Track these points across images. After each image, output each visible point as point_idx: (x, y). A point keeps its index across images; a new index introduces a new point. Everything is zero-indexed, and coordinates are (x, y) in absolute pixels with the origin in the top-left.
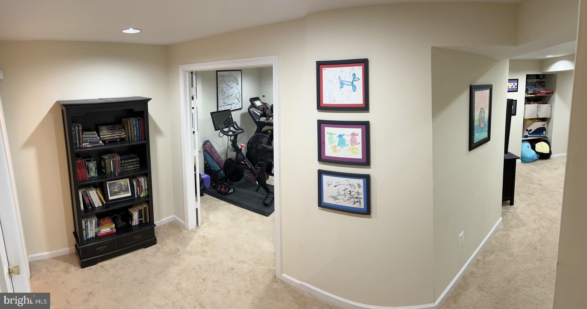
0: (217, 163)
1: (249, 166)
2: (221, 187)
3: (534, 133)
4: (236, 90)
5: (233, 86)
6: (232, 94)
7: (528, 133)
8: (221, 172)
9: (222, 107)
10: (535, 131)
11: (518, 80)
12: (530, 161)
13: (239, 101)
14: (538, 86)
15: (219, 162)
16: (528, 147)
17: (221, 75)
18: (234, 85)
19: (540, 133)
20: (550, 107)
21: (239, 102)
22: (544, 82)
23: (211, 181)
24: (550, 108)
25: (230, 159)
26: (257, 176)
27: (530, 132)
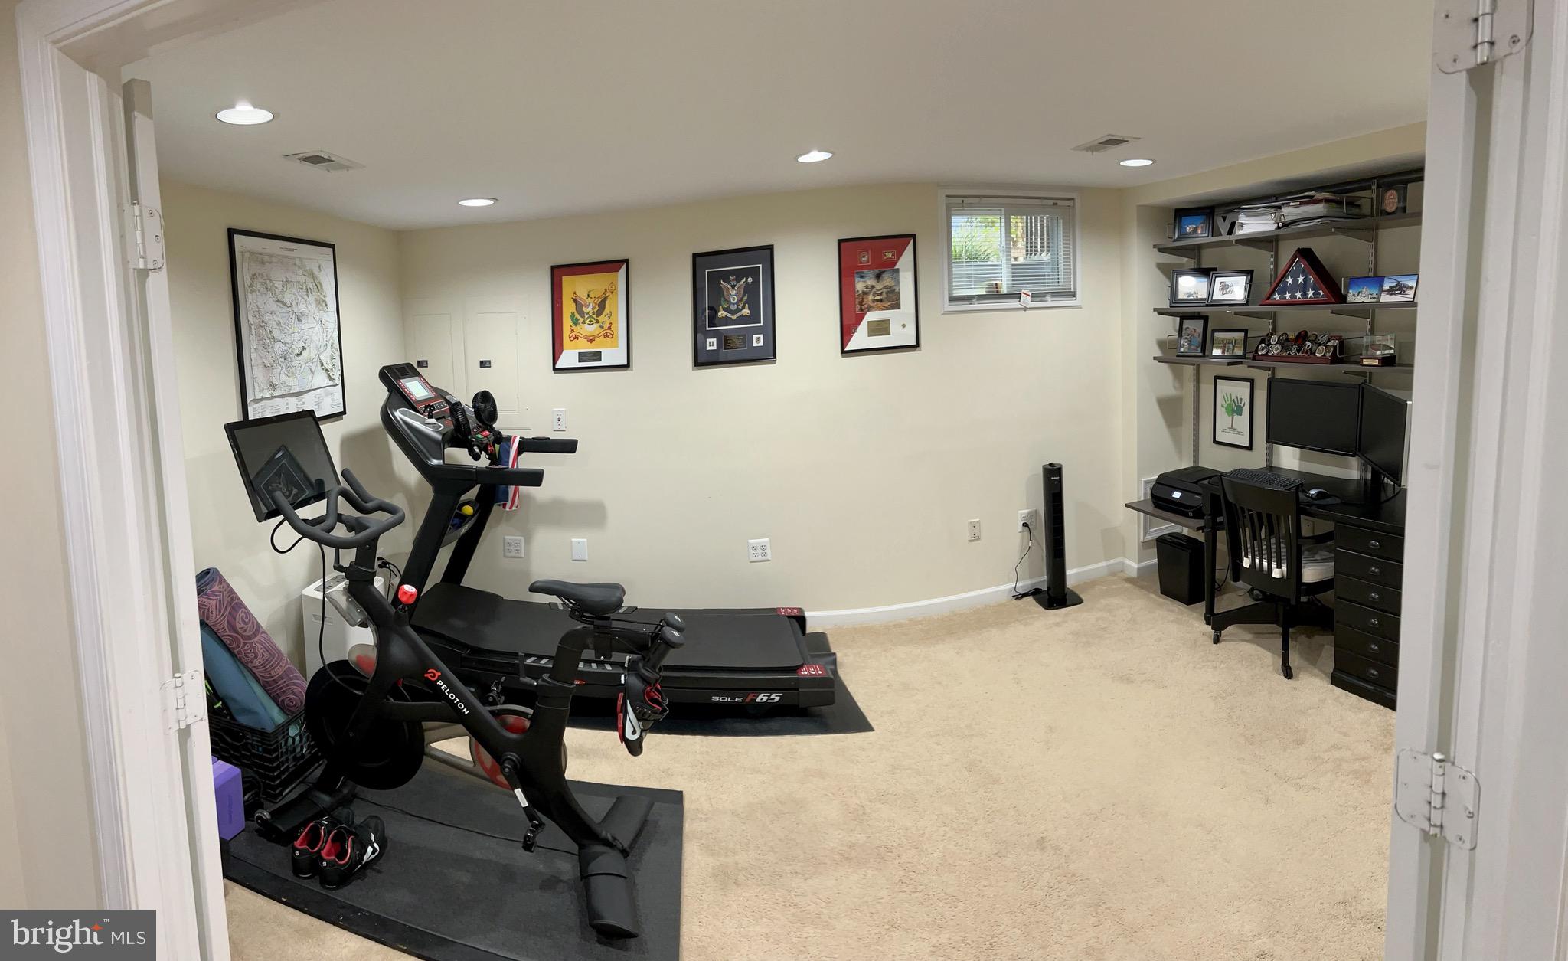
0: (264, 687)
1: (461, 706)
2: (313, 839)
4: (318, 329)
5: (306, 311)
6: (304, 348)
8: (293, 731)
9: (263, 403)
13: (331, 379)
15: (275, 681)
17: (252, 253)
18: (306, 305)
21: (331, 383)
23: (244, 796)
25: (341, 666)
26: (512, 755)
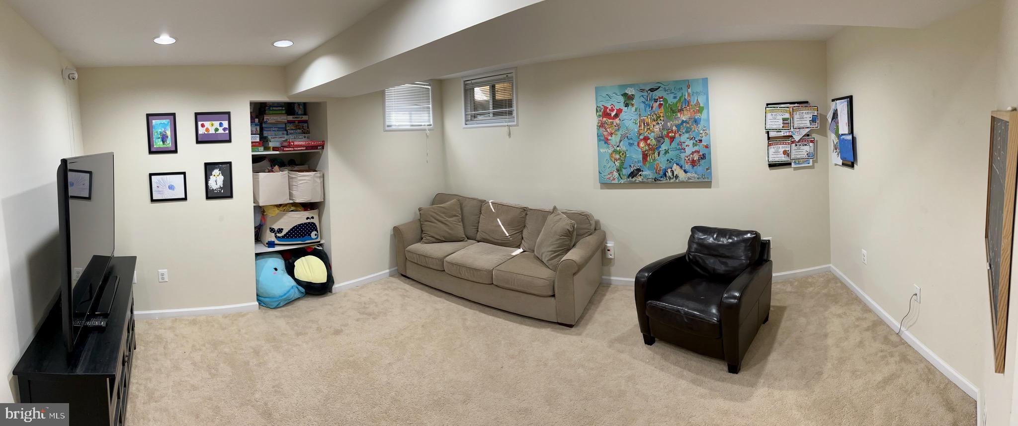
3: (288, 237)
7: (276, 236)
10: (289, 231)
11: (229, 113)
12: (281, 305)
14: (292, 131)
16: (276, 269)
19: (303, 237)
20: (320, 177)
22: (306, 122)
24: (319, 181)
27: (278, 235)
